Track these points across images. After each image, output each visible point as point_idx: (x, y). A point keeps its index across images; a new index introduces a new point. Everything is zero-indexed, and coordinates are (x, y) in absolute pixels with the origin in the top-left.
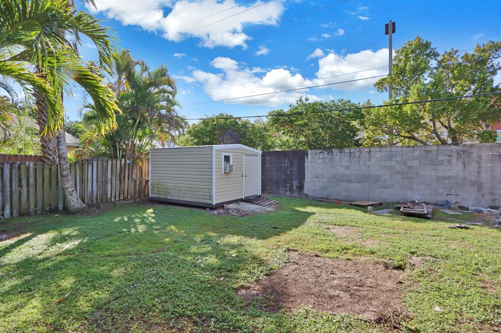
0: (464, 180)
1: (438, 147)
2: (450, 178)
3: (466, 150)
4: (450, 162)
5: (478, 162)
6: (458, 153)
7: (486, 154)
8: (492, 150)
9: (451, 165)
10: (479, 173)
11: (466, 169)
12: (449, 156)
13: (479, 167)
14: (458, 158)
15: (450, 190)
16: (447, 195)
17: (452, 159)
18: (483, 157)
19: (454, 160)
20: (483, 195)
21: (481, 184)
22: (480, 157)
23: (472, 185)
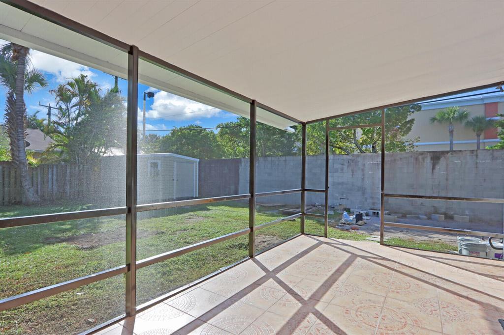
0: (353, 185)
1: (334, 157)
2: (342, 184)
3: (354, 159)
4: (342, 169)
5: (363, 170)
6: (349, 162)
7: (369, 163)
8: (372, 159)
9: (343, 172)
10: (363, 179)
11: (354, 176)
12: (342, 164)
13: (363, 175)
14: (348, 166)
15: (342, 195)
16: (341, 198)
17: (344, 167)
18: (366, 166)
19: (345, 167)
20: (366, 199)
21: (365, 189)
22: (364, 165)
23: (358, 190)
